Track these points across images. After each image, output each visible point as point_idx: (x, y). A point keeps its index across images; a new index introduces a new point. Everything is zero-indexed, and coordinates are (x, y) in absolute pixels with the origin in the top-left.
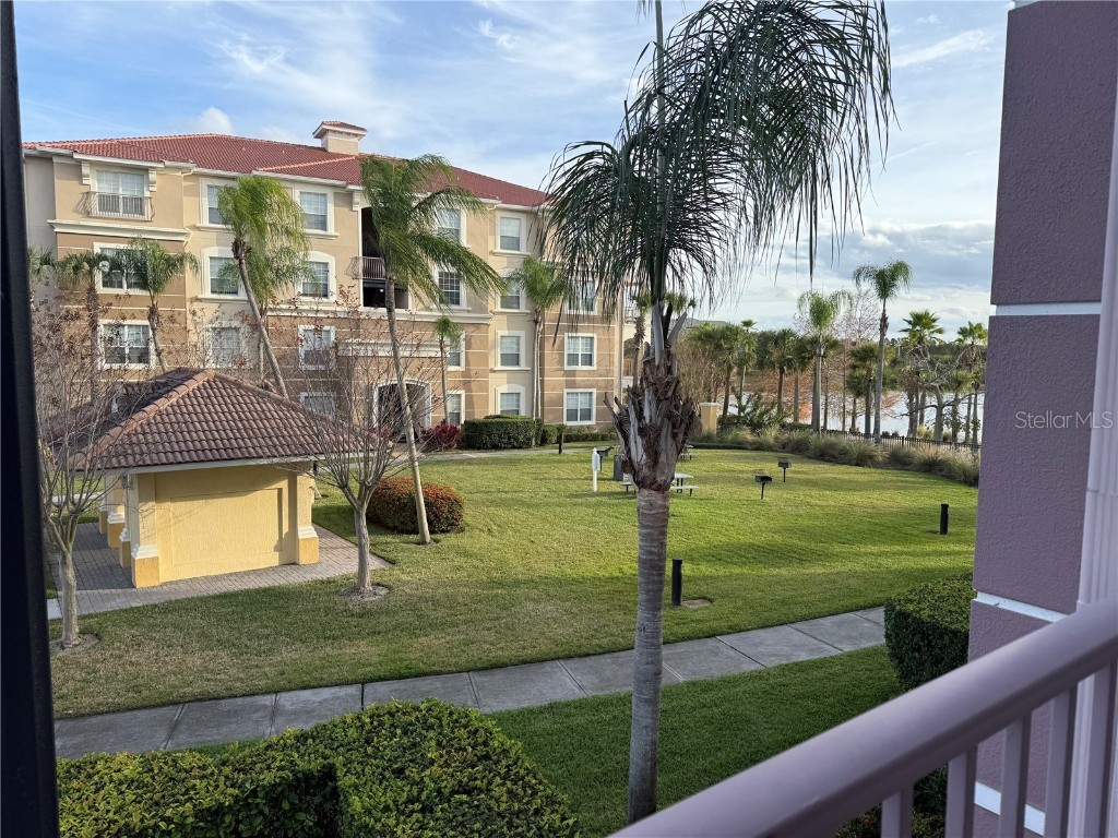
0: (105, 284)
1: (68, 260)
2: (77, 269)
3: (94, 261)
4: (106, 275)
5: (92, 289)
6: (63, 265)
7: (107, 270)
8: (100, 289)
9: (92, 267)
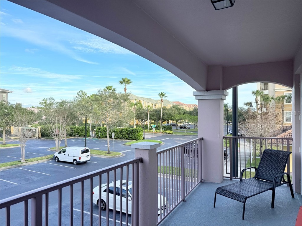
0: (286, 102)
1: (277, 98)
2: (279, 99)
3: (283, 97)
4: (286, 100)
5: (283, 104)
6: (276, 99)
7: (287, 99)
8: (285, 103)
9: (283, 99)
